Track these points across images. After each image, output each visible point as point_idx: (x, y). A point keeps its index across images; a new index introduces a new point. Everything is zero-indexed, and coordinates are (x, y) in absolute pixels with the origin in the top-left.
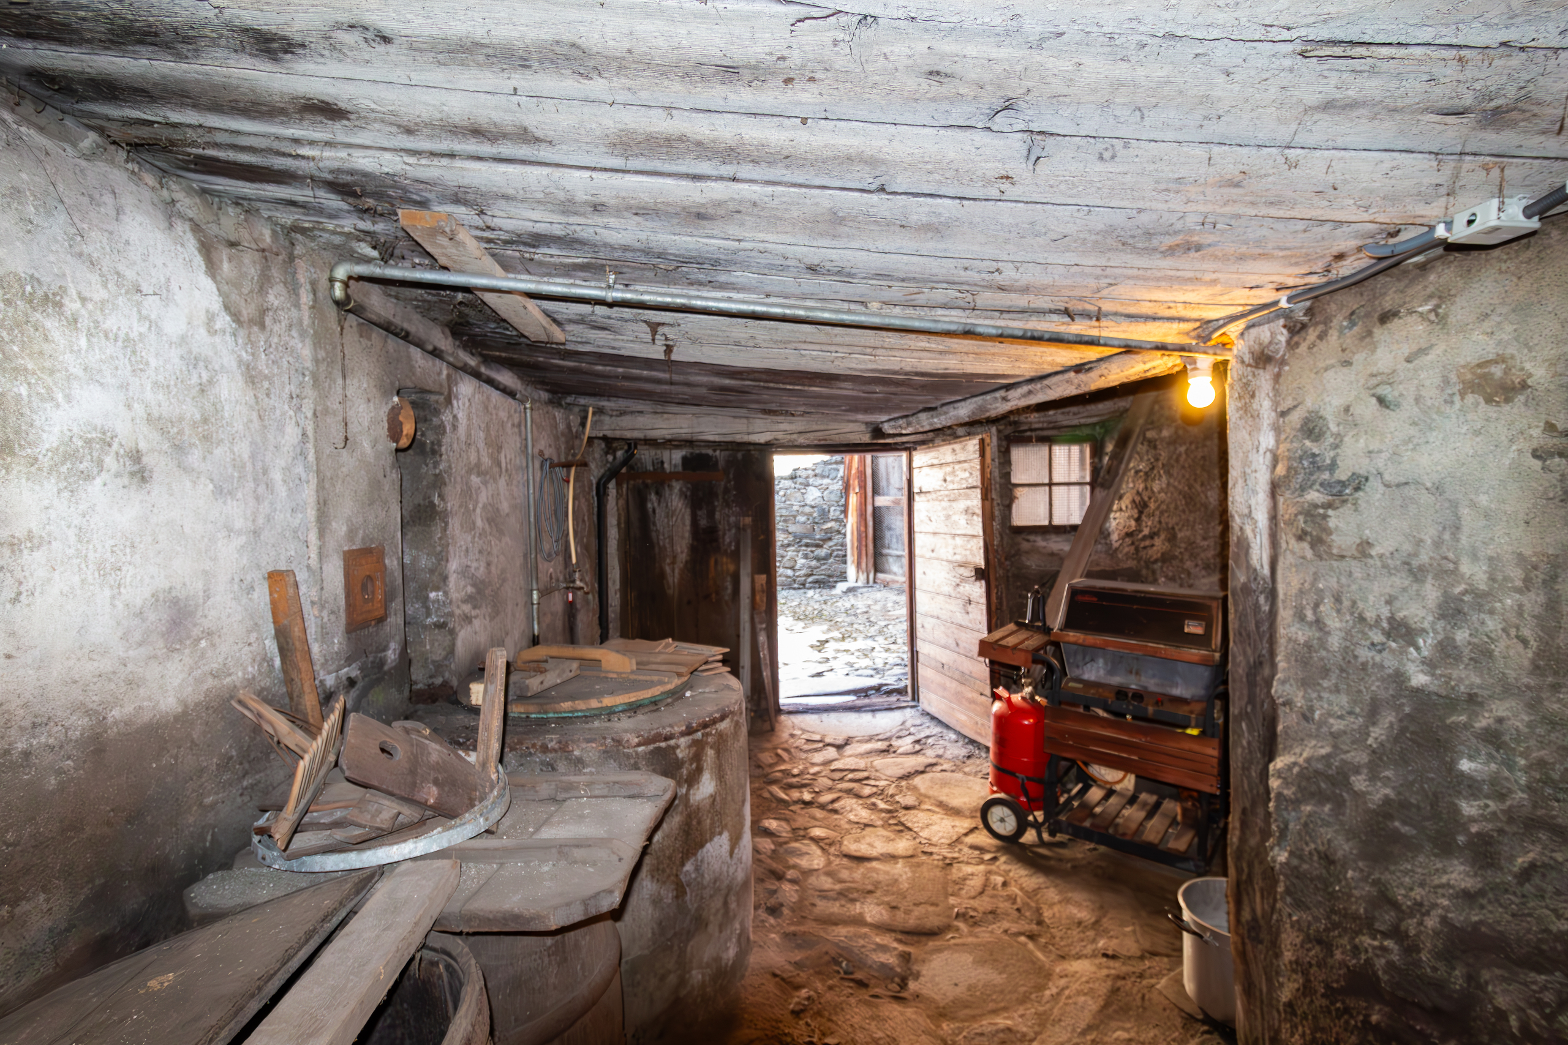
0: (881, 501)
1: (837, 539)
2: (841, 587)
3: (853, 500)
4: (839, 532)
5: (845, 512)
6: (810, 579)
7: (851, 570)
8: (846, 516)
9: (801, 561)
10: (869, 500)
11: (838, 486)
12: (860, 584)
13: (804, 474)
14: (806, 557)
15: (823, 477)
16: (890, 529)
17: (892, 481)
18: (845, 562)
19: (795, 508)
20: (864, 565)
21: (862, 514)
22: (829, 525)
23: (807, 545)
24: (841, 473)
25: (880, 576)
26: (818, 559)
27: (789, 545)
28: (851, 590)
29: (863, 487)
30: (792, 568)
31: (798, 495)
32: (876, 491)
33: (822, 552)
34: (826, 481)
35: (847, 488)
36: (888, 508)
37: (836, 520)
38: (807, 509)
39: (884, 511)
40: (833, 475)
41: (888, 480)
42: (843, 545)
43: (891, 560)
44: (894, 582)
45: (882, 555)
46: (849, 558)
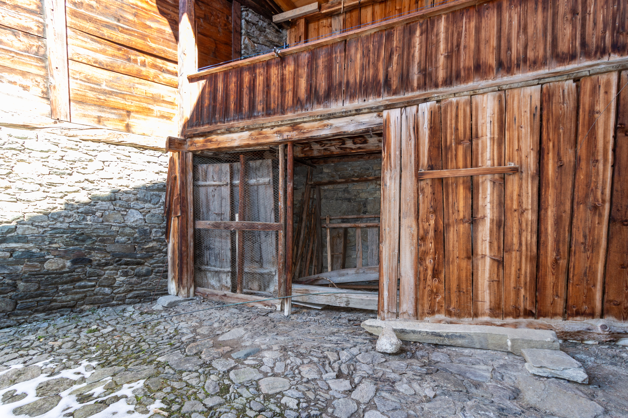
0: (201, 224)
1: (158, 257)
2: (163, 301)
3: (175, 223)
4: (160, 251)
5: (167, 233)
6: (130, 295)
7: (172, 286)
8: (167, 237)
9: (120, 279)
10: (191, 223)
11: (159, 211)
12: (180, 298)
13: (125, 197)
14: (125, 274)
15: (145, 201)
16: (209, 248)
17: (212, 208)
18: (166, 277)
19: (114, 229)
20: (185, 281)
21: (183, 236)
22: (151, 245)
23: (127, 264)
24: (163, 199)
25: (200, 289)
26: (138, 275)
27: (107, 264)
28: (172, 305)
29: (184, 211)
30: (110, 286)
31: (118, 216)
32: (197, 216)
33: (143, 269)
34: (147, 205)
35: (168, 214)
36: (207, 230)
37: (158, 240)
38: (128, 230)
39: (202, 233)
40: (155, 200)
41: (208, 206)
42: (165, 262)
43: (209, 275)
44: (213, 295)
45: (200, 270)
46: (170, 274)
